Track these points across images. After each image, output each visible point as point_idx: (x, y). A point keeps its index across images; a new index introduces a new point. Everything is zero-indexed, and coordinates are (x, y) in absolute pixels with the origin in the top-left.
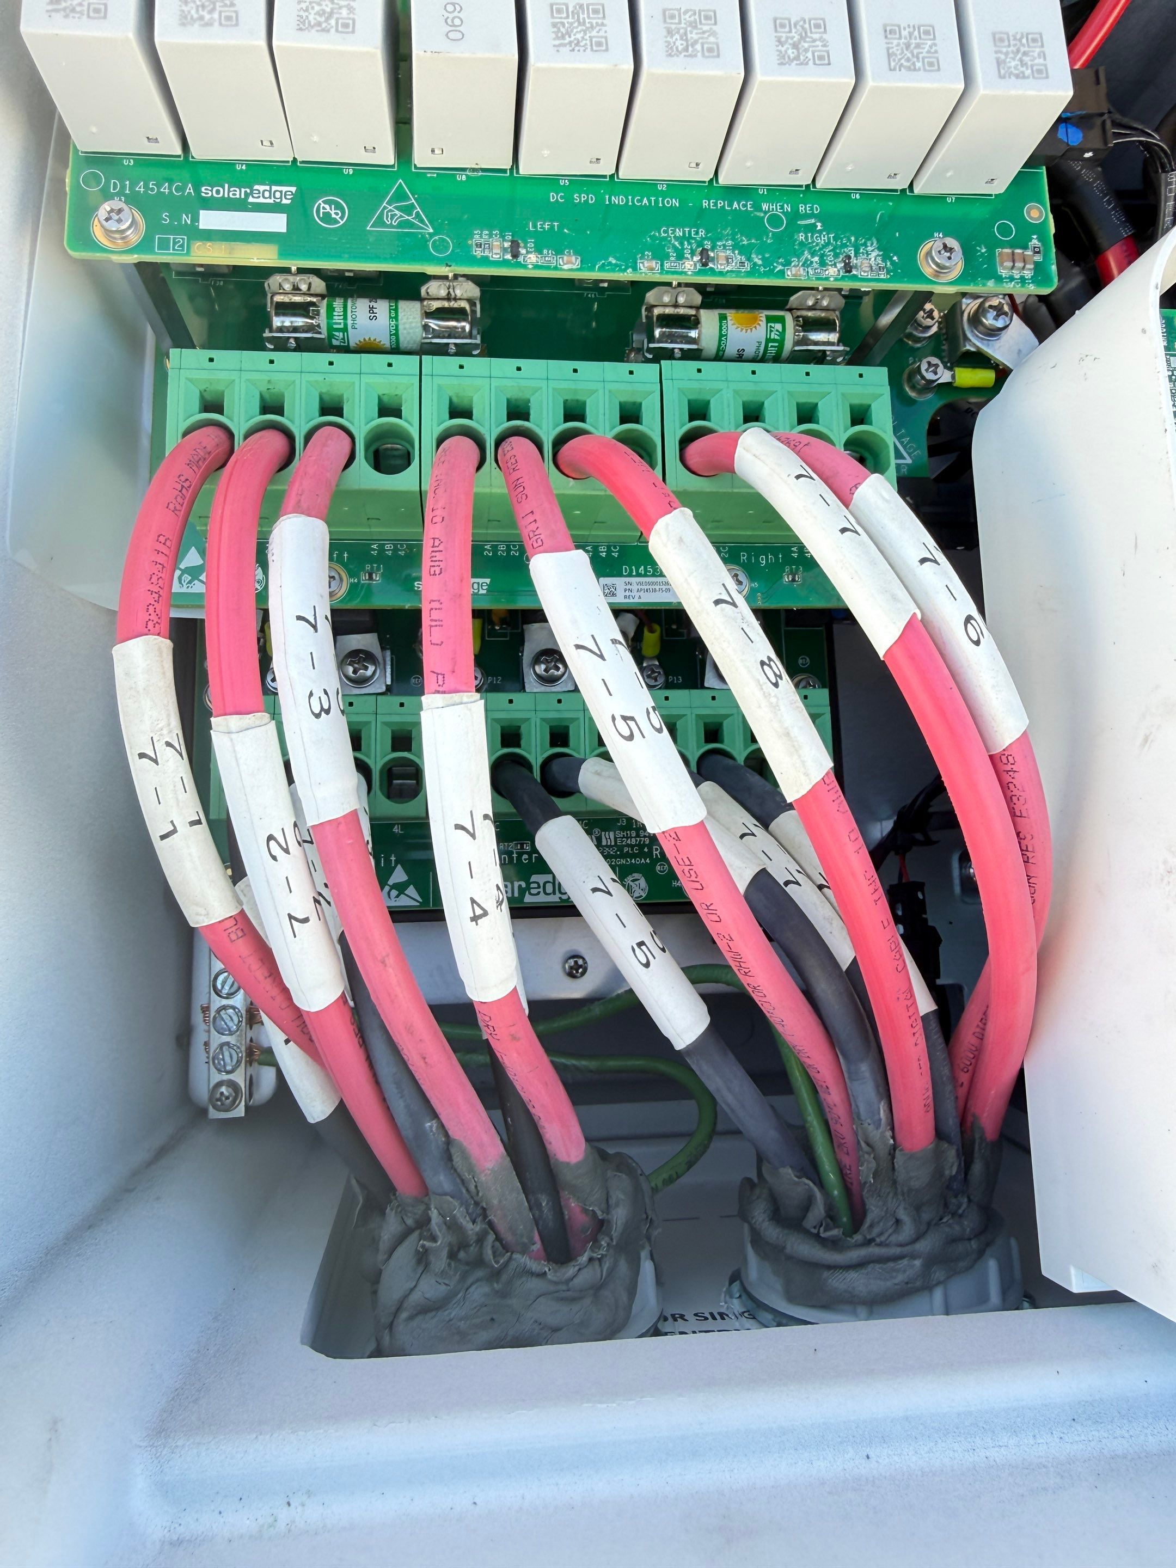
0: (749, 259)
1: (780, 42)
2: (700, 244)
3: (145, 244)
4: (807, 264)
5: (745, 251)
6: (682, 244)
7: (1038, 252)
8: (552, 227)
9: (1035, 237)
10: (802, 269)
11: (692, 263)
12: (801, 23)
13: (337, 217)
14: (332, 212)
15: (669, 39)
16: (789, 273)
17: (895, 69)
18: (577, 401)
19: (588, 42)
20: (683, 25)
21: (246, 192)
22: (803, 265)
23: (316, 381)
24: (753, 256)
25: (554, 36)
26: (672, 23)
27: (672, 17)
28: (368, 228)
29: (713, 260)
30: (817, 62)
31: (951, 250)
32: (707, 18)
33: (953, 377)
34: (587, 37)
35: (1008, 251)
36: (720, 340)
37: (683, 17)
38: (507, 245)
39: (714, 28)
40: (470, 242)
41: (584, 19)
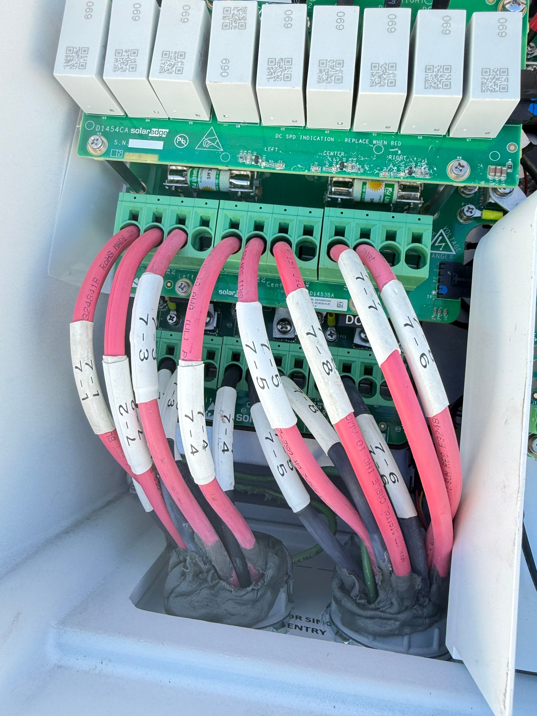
0: (363, 167)
1: (373, 75)
2: (341, 159)
3: (106, 154)
4: (391, 170)
5: (362, 163)
6: (332, 159)
7: (511, 168)
8: (275, 149)
9: (510, 160)
10: (387, 173)
11: (335, 168)
12: (384, 66)
13: (184, 143)
14: (182, 141)
15: (320, 74)
16: (381, 175)
17: (427, 88)
18: (285, 223)
19: (283, 76)
20: (327, 68)
21: (148, 131)
22: (388, 171)
23: (175, 209)
24: (365, 166)
25: (268, 74)
26: (322, 67)
27: (323, 64)
28: (196, 148)
29: (346, 167)
30: (389, 85)
31: (463, 167)
32: (339, 64)
33: (482, 214)
34: (282, 74)
35: (493, 167)
36: (362, 194)
37: (328, 63)
38: (253, 158)
39: (342, 69)
40: (238, 156)
41: (282, 65)
